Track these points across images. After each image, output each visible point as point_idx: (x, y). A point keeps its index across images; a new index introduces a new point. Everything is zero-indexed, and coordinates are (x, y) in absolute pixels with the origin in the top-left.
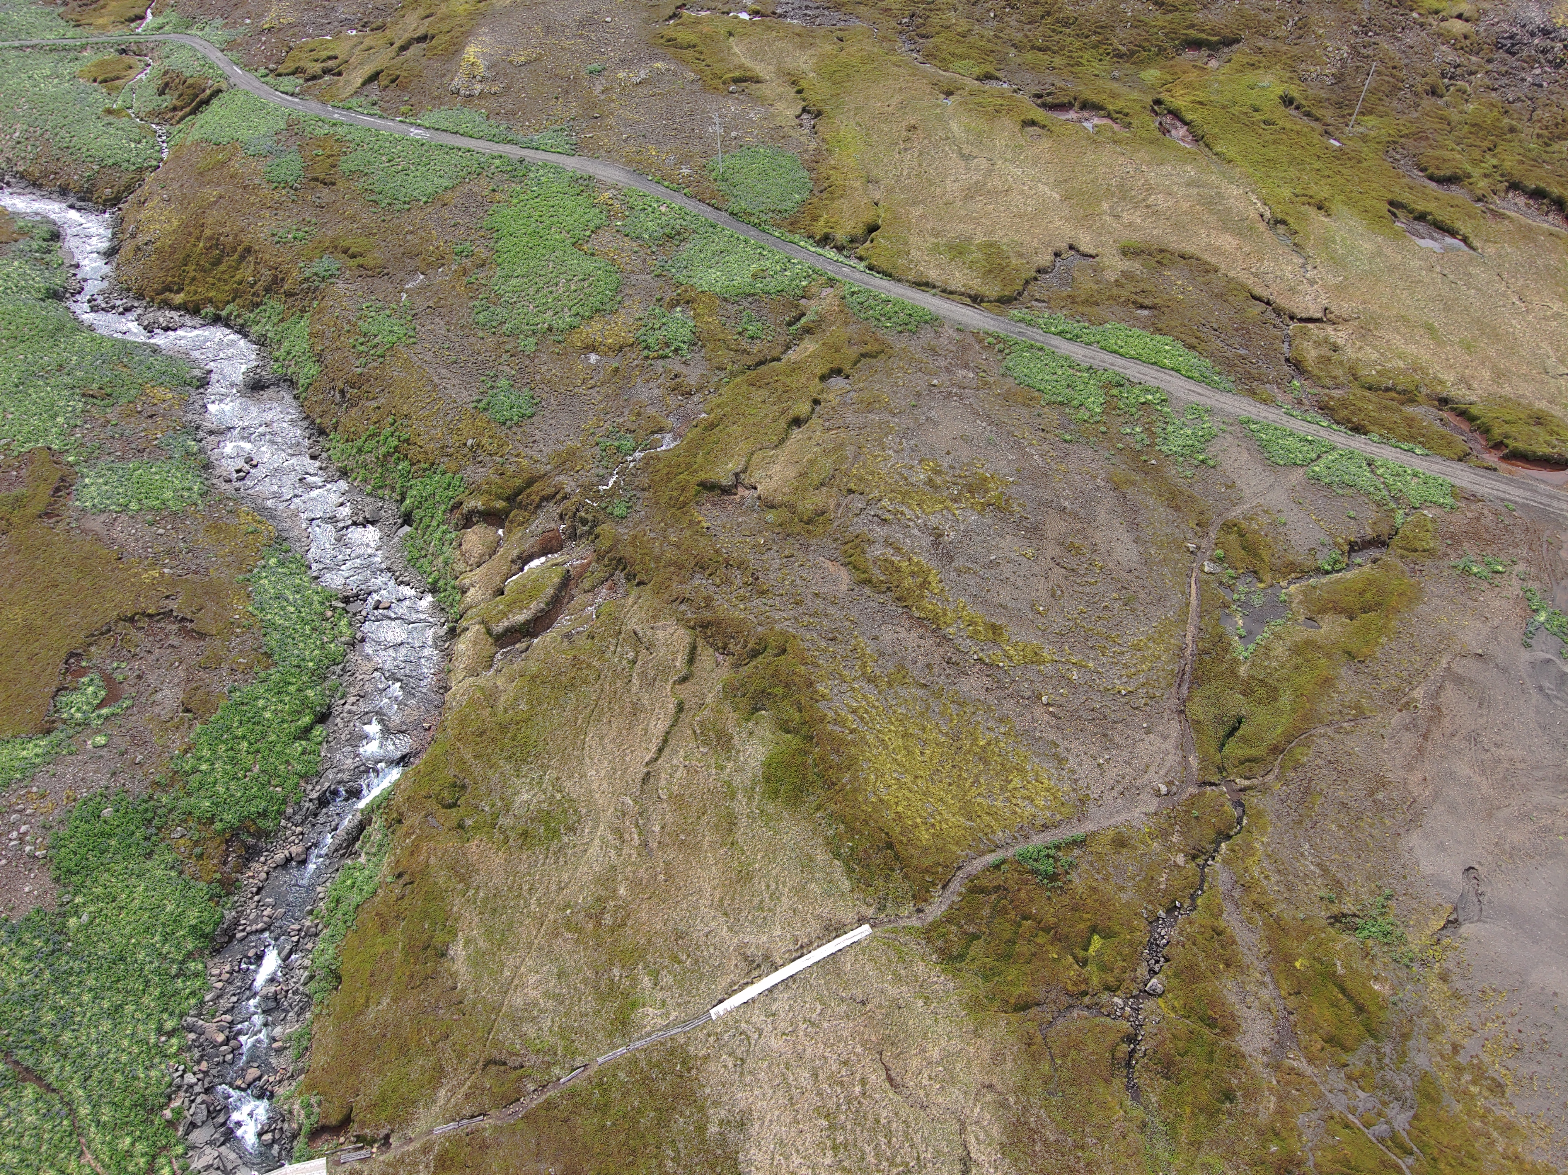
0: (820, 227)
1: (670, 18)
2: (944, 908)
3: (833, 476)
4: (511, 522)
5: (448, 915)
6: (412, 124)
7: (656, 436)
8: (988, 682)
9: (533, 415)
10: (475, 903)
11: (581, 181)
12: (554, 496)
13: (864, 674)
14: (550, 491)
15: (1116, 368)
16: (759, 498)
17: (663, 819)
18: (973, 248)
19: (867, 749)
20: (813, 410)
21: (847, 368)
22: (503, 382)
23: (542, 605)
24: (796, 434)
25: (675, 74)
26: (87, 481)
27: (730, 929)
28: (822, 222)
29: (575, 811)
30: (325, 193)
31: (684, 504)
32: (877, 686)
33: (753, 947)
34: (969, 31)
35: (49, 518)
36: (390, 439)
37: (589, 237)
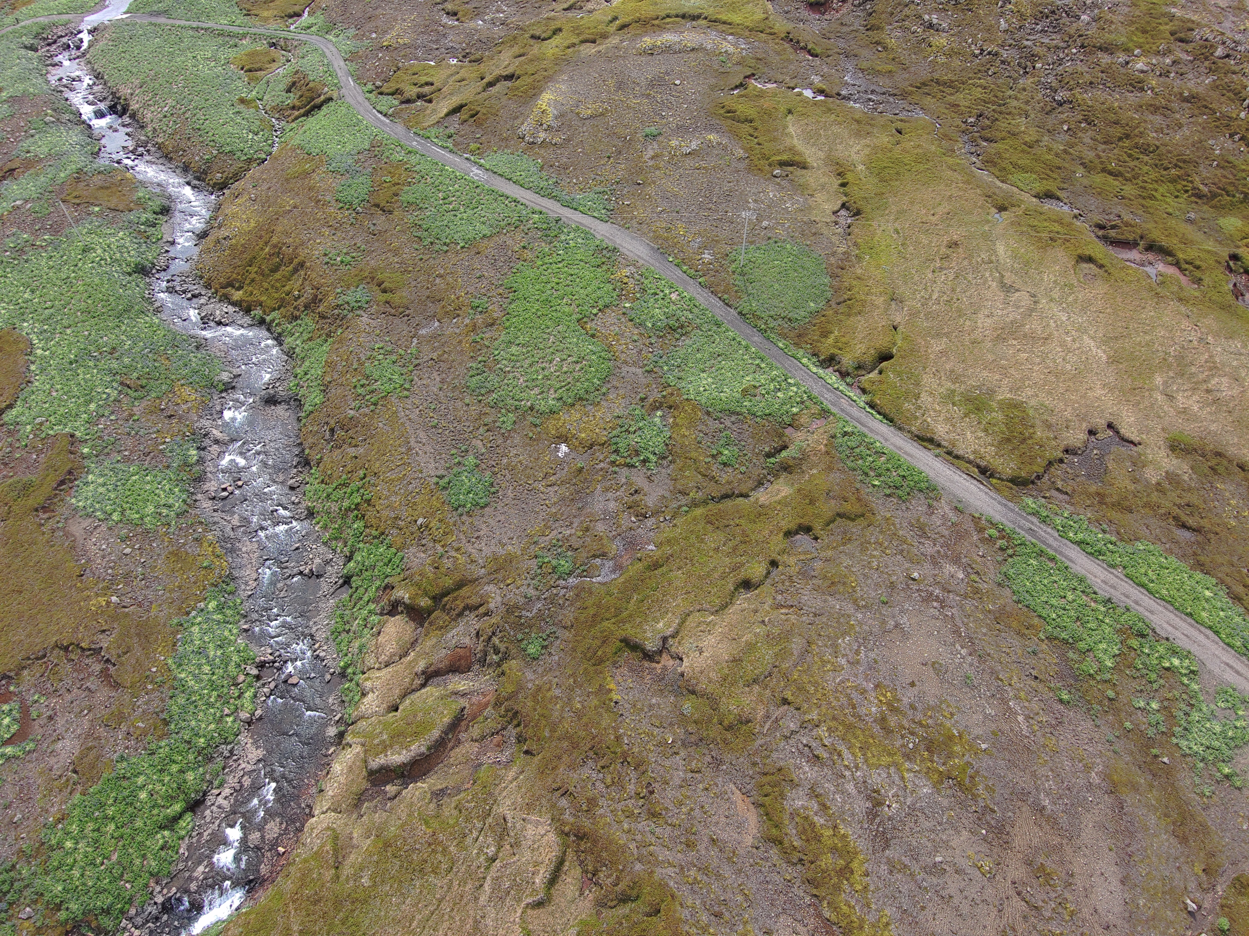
0: (827, 346)
1: (737, 87)
3: (770, 675)
4: (431, 624)
6: (475, 163)
7: (598, 561)
9: (486, 505)
11: (605, 252)
12: (477, 608)
14: (474, 600)
15: (1141, 609)
16: (682, 675)
18: (994, 405)
20: (768, 573)
21: (818, 528)
22: (471, 460)
23: (423, 749)
24: (743, 601)
25: (725, 149)
26: (90, 477)
28: (831, 340)
30: (381, 220)
31: (601, 661)
34: (1037, 141)
35: (44, 512)
36: (355, 495)
37: (595, 315)
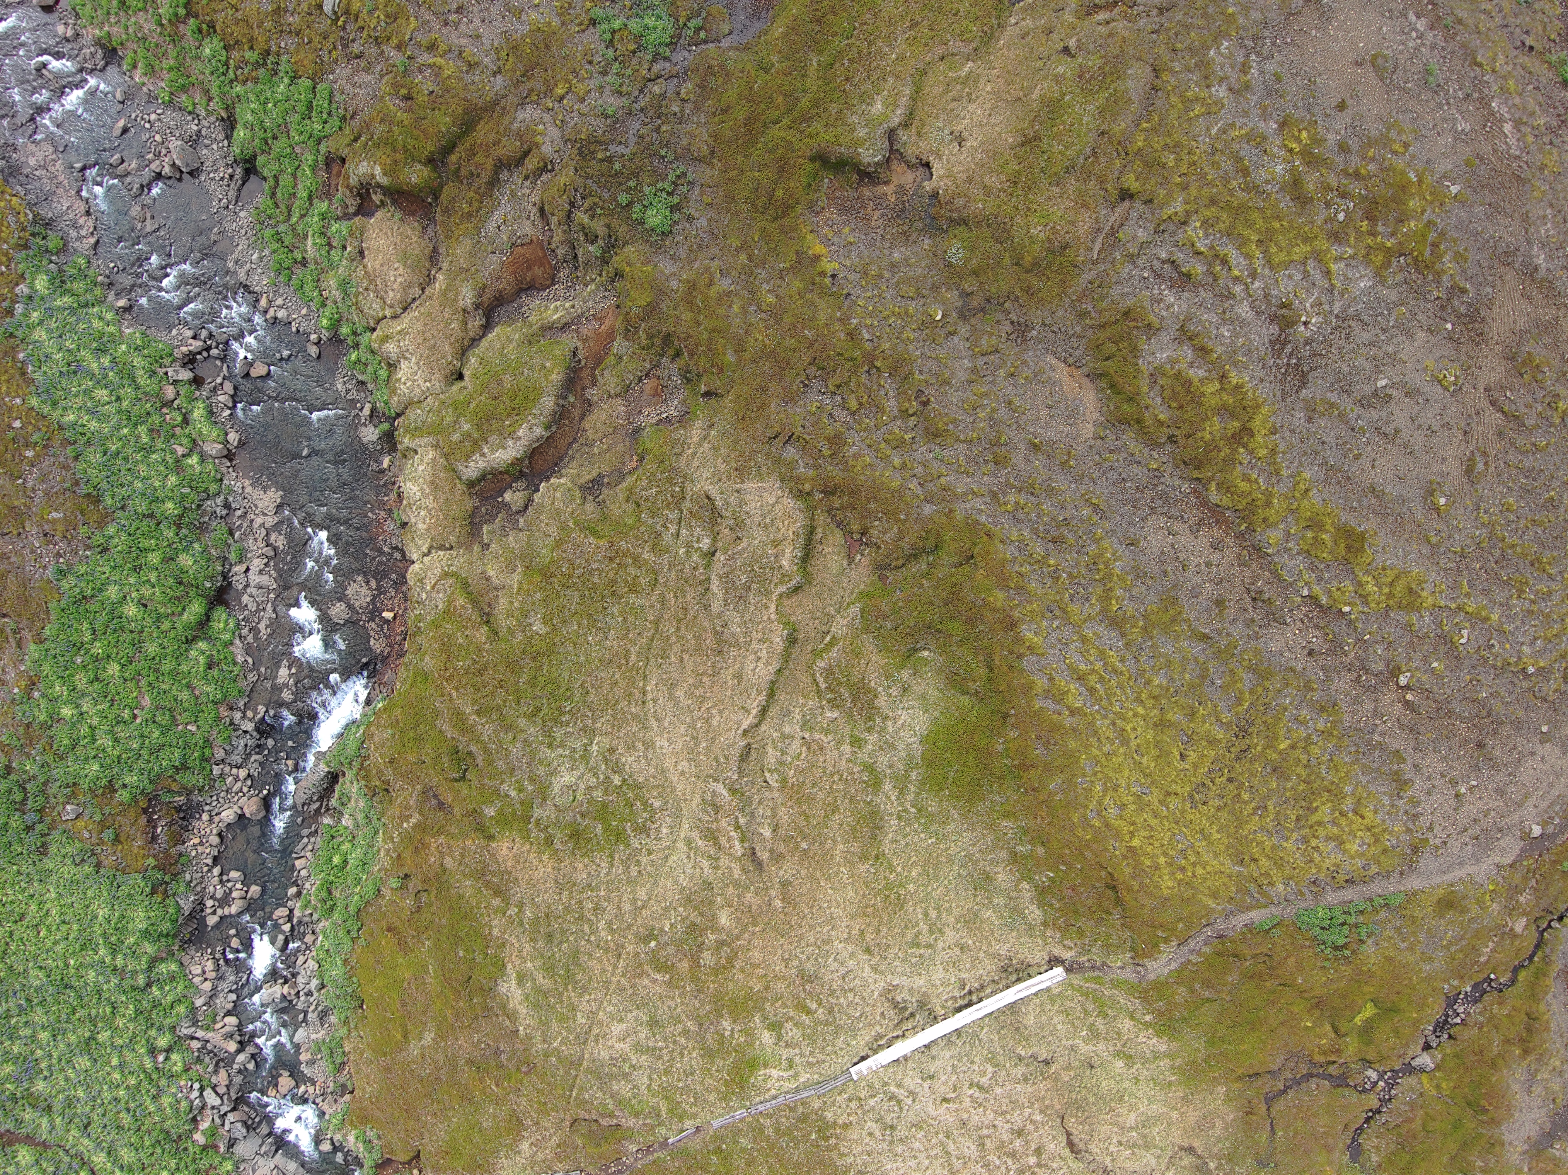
2: (1174, 966)
3: (1094, 152)
4: (446, 211)
5: (487, 941)
8: (1316, 640)
10: (521, 924)
12: (520, 161)
13: (1104, 611)
14: (510, 147)
16: (935, 195)
17: (774, 815)
19: (1093, 740)
23: (539, 431)
27: (874, 969)
29: (645, 804)
31: (786, 209)
32: (1123, 635)
33: (906, 990)
